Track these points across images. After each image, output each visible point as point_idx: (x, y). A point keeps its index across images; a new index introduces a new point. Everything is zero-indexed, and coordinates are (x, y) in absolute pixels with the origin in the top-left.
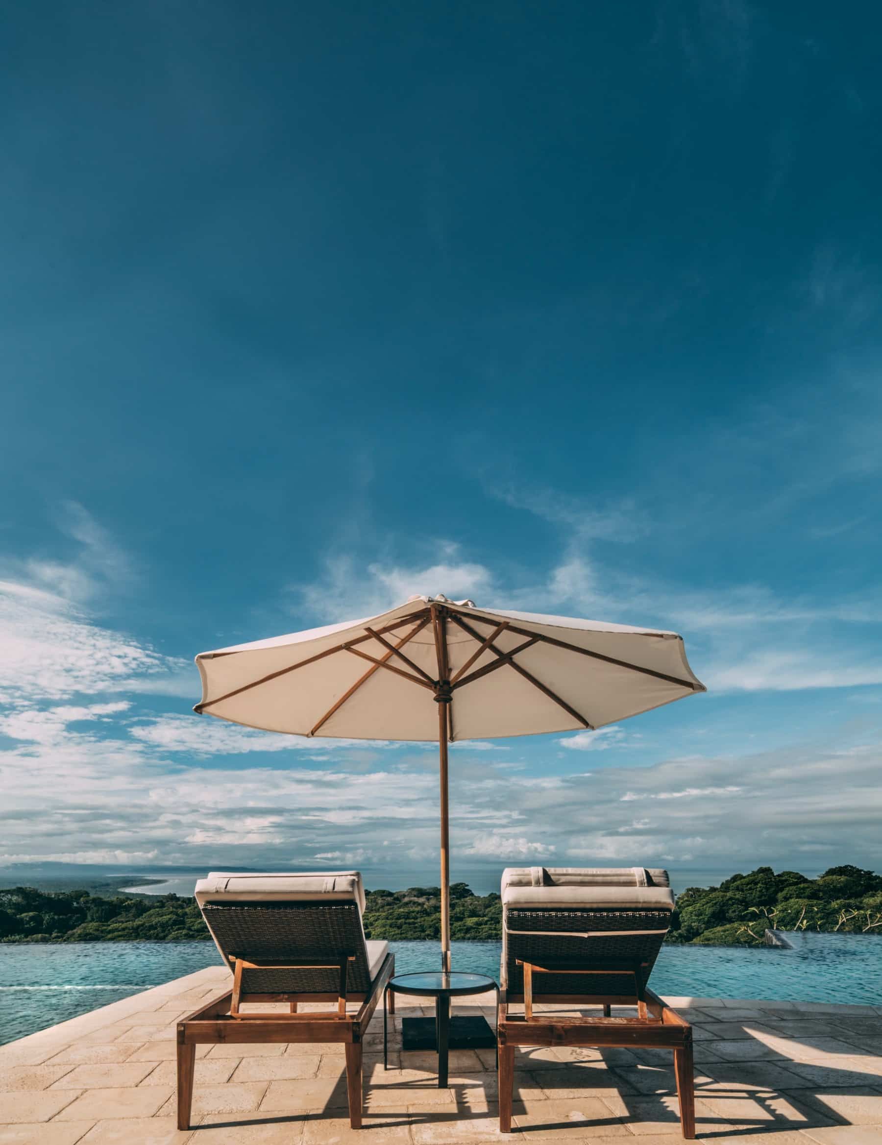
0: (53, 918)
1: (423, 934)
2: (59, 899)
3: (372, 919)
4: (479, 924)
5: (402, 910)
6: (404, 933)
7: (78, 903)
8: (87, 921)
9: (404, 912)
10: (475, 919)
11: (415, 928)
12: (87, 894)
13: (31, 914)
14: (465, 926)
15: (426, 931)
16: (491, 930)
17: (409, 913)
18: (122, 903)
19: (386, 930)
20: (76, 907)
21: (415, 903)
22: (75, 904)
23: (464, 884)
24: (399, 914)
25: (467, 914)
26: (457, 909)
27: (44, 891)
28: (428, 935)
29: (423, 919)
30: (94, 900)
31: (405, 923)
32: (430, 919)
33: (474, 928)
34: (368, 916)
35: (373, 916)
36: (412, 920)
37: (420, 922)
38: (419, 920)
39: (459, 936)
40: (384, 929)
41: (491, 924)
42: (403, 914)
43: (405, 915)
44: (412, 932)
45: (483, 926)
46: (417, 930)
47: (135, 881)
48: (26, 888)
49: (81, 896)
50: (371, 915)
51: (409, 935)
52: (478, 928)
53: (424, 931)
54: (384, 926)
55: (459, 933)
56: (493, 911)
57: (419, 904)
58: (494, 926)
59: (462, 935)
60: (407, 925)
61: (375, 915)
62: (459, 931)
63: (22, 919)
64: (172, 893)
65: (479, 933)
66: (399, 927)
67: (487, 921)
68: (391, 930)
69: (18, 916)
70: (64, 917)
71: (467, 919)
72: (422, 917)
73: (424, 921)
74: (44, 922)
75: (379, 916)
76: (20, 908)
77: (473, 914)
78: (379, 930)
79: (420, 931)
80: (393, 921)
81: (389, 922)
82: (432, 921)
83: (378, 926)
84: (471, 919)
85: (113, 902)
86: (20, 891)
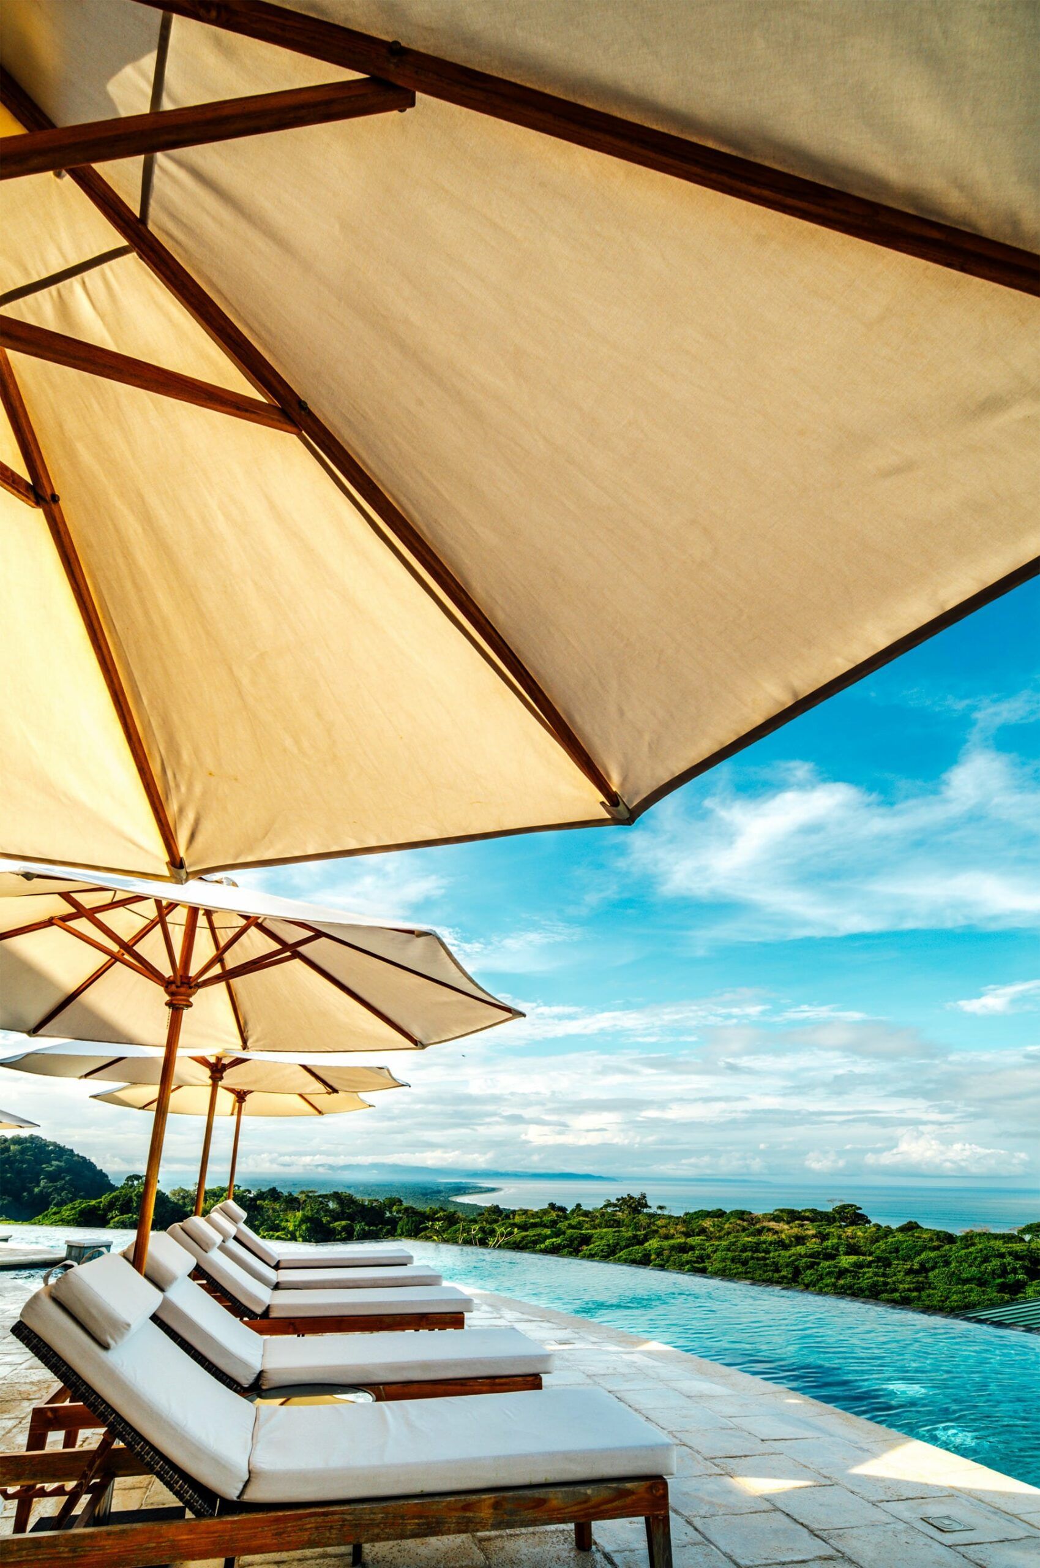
0: (364, 1230)
1: (776, 1275)
2: (372, 1206)
3: (710, 1249)
4: (859, 1265)
5: (749, 1239)
6: (750, 1272)
7: (391, 1212)
8: (396, 1234)
9: (751, 1242)
10: (853, 1258)
11: (766, 1265)
12: (400, 1201)
13: (344, 1223)
14: (836, 1267)
15: (780, 1272)
16: (879, 1276)
17: (758, 1244)
18: (435, 1213)
19: (726, 1266)
20: (389, 1217)
21: (769, 1230)
22: (388, 1214)
23: (855, 1206)
24: (744, 1245)
25: (842, 1249)
26: (828, 1243)
27: (358, 1197)
28: (784, 1277)
29: (777, 1254)
30: (407, 1209)
31: (752, 1258)
32: (788, 1253)
33: (851, 1272)
34: (704, 1245)
35: (711, 1245)
36: (763, 1254)
37: (774, 1258)
38: (771, 1255)
39: (829, 1281)
40: (724, 1264)
41: (877, 1267)
42: (750, 1244)
43: (752, 1247)
44: (761, 1272)
45: (866, 1270)
46: (769, 1268)
47: (469, 1188)
48: (342, 1193)
49: (394, 1204)
50: (707, 1244)
51: (757, 1276)
52: (856, 1272)
53: (777, 1271)
54: (724, 1260)
55: (828, 1277)
56: (883, 1247)
57: (776, 1232)
58: (881, 1270)
59: (833, 1280)
60: (755, 1261)
61: (713, 1245)
62: (829, 1273)
63: (334, 1228)
64: (495, 1205)
65: (859, 1279)
66: (745, 1263)
67: (871, 1262)
68: (732, 1267)
69: (331, 1225)
70: (375, 1228)
71: (842, 1257)
72: (776, 1250)
73: (779, 1256)
74: (355, 1233)
75: (718, 1245)
76: (336, 1217)
77: (853, 1250)
78: (718, 1265)
79: (771, 1271)
80: (737, 1253)
81: (730, 1254)
82: (790, 1257)
83: (715, 1260)
84: (847, 1257)
85: (425, 1212)
86: (336, 1196)
